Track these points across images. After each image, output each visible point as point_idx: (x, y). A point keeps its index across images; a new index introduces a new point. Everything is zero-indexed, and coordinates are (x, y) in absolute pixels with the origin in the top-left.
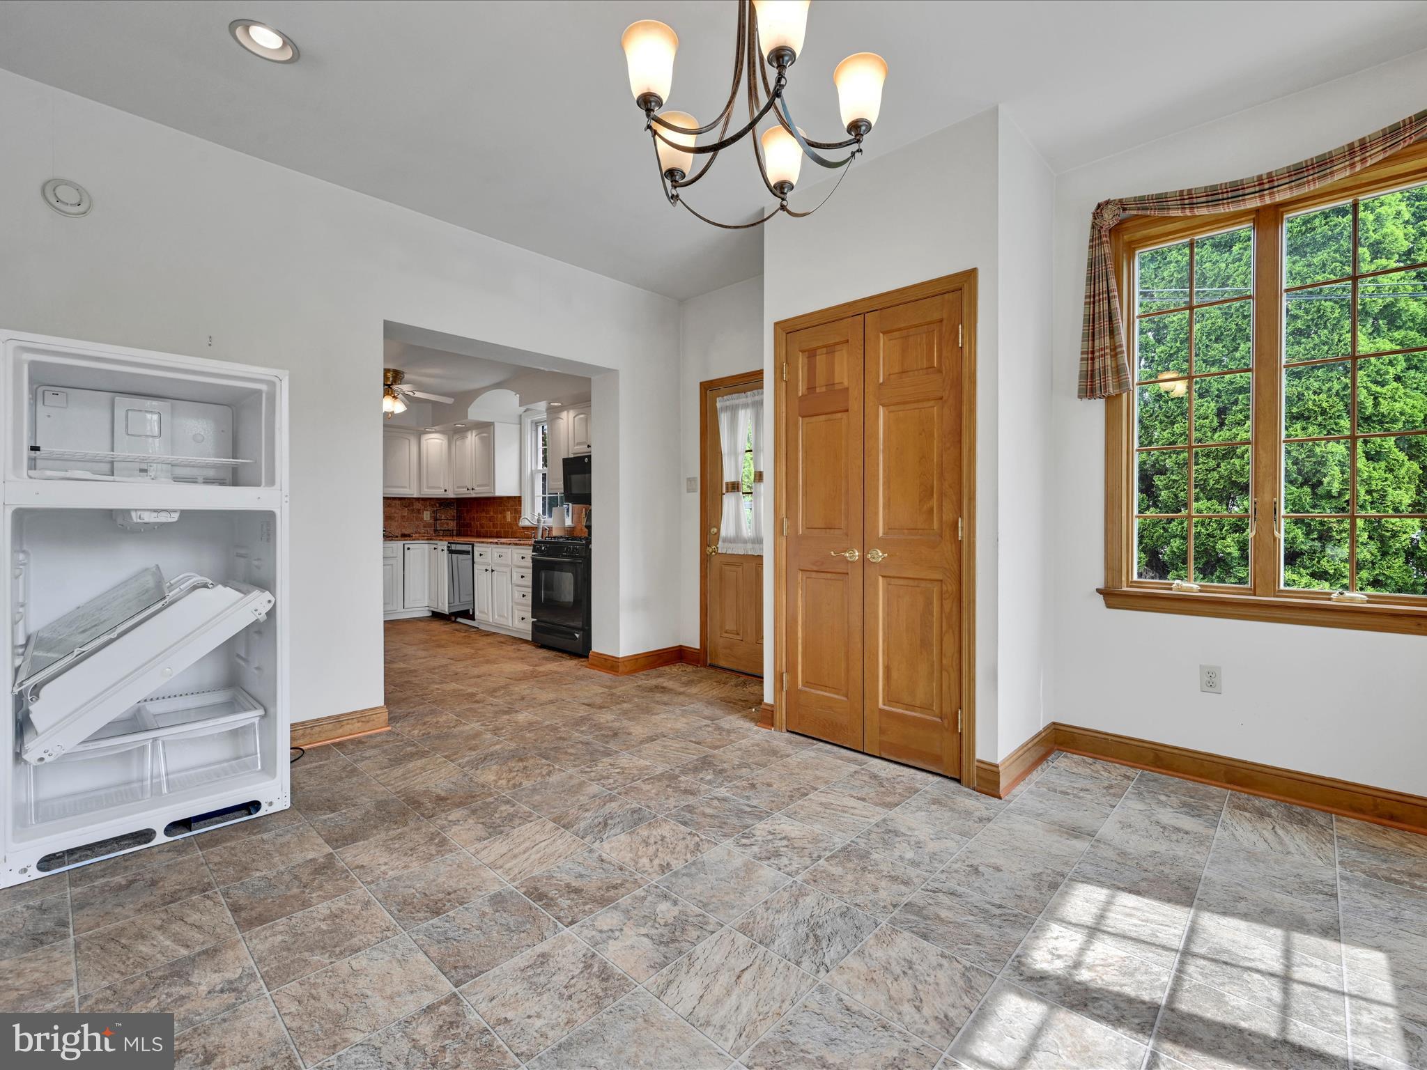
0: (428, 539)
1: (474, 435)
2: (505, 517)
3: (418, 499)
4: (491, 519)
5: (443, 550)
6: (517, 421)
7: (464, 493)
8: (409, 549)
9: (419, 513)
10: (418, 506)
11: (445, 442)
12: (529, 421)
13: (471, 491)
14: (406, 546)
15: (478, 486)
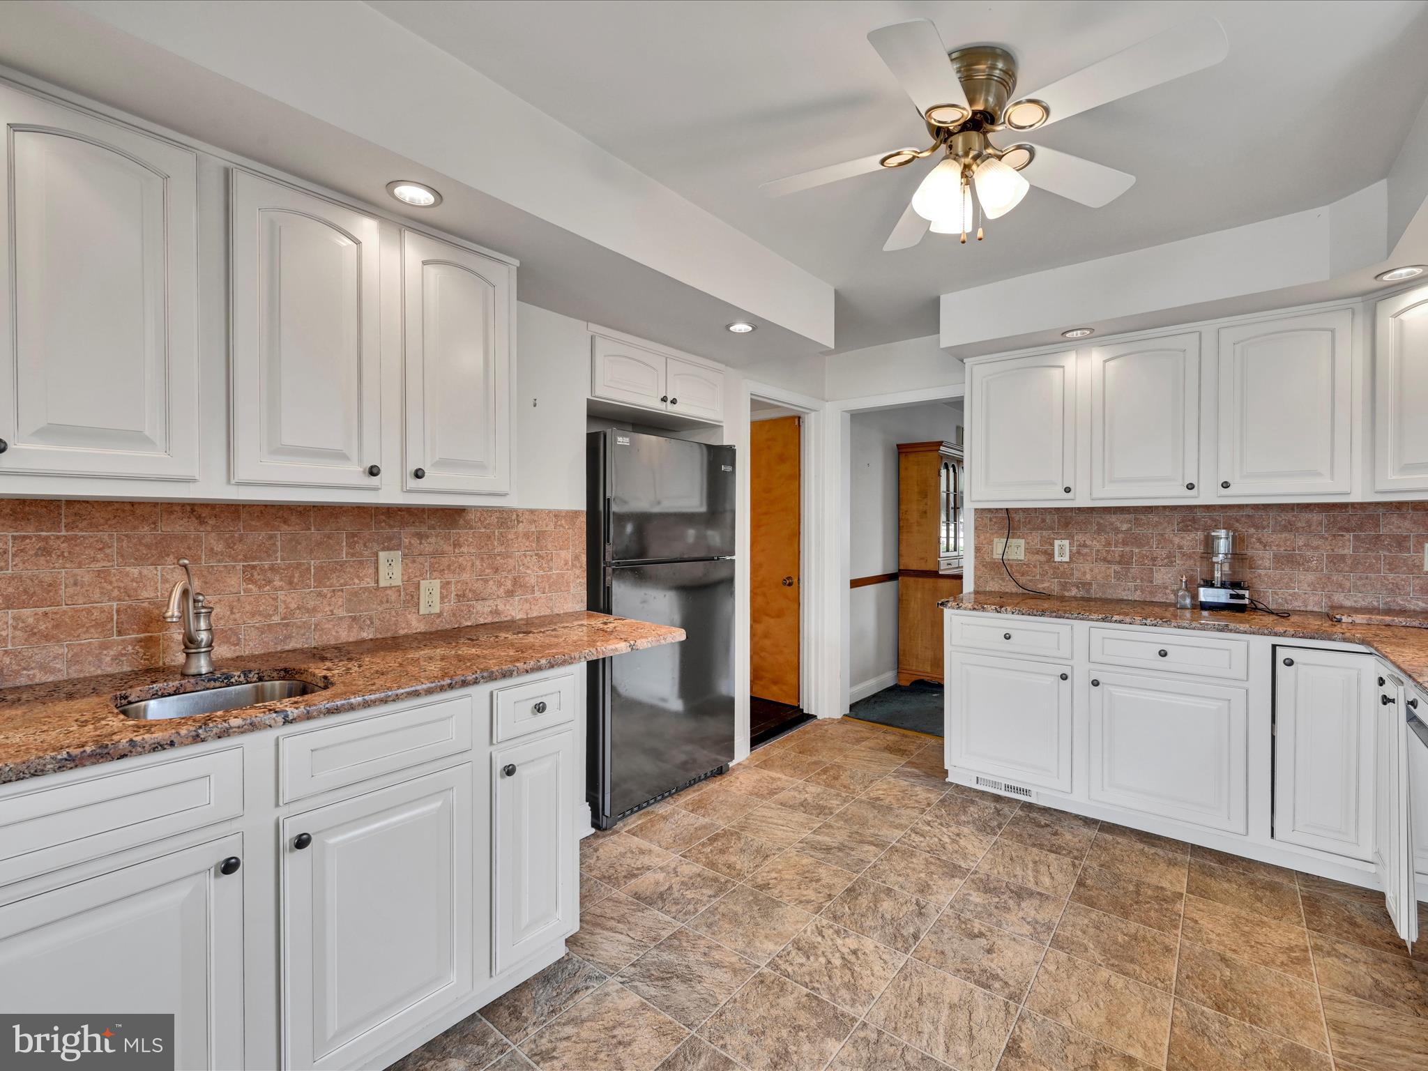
0: (1363, 642)
14: (1282, 654)
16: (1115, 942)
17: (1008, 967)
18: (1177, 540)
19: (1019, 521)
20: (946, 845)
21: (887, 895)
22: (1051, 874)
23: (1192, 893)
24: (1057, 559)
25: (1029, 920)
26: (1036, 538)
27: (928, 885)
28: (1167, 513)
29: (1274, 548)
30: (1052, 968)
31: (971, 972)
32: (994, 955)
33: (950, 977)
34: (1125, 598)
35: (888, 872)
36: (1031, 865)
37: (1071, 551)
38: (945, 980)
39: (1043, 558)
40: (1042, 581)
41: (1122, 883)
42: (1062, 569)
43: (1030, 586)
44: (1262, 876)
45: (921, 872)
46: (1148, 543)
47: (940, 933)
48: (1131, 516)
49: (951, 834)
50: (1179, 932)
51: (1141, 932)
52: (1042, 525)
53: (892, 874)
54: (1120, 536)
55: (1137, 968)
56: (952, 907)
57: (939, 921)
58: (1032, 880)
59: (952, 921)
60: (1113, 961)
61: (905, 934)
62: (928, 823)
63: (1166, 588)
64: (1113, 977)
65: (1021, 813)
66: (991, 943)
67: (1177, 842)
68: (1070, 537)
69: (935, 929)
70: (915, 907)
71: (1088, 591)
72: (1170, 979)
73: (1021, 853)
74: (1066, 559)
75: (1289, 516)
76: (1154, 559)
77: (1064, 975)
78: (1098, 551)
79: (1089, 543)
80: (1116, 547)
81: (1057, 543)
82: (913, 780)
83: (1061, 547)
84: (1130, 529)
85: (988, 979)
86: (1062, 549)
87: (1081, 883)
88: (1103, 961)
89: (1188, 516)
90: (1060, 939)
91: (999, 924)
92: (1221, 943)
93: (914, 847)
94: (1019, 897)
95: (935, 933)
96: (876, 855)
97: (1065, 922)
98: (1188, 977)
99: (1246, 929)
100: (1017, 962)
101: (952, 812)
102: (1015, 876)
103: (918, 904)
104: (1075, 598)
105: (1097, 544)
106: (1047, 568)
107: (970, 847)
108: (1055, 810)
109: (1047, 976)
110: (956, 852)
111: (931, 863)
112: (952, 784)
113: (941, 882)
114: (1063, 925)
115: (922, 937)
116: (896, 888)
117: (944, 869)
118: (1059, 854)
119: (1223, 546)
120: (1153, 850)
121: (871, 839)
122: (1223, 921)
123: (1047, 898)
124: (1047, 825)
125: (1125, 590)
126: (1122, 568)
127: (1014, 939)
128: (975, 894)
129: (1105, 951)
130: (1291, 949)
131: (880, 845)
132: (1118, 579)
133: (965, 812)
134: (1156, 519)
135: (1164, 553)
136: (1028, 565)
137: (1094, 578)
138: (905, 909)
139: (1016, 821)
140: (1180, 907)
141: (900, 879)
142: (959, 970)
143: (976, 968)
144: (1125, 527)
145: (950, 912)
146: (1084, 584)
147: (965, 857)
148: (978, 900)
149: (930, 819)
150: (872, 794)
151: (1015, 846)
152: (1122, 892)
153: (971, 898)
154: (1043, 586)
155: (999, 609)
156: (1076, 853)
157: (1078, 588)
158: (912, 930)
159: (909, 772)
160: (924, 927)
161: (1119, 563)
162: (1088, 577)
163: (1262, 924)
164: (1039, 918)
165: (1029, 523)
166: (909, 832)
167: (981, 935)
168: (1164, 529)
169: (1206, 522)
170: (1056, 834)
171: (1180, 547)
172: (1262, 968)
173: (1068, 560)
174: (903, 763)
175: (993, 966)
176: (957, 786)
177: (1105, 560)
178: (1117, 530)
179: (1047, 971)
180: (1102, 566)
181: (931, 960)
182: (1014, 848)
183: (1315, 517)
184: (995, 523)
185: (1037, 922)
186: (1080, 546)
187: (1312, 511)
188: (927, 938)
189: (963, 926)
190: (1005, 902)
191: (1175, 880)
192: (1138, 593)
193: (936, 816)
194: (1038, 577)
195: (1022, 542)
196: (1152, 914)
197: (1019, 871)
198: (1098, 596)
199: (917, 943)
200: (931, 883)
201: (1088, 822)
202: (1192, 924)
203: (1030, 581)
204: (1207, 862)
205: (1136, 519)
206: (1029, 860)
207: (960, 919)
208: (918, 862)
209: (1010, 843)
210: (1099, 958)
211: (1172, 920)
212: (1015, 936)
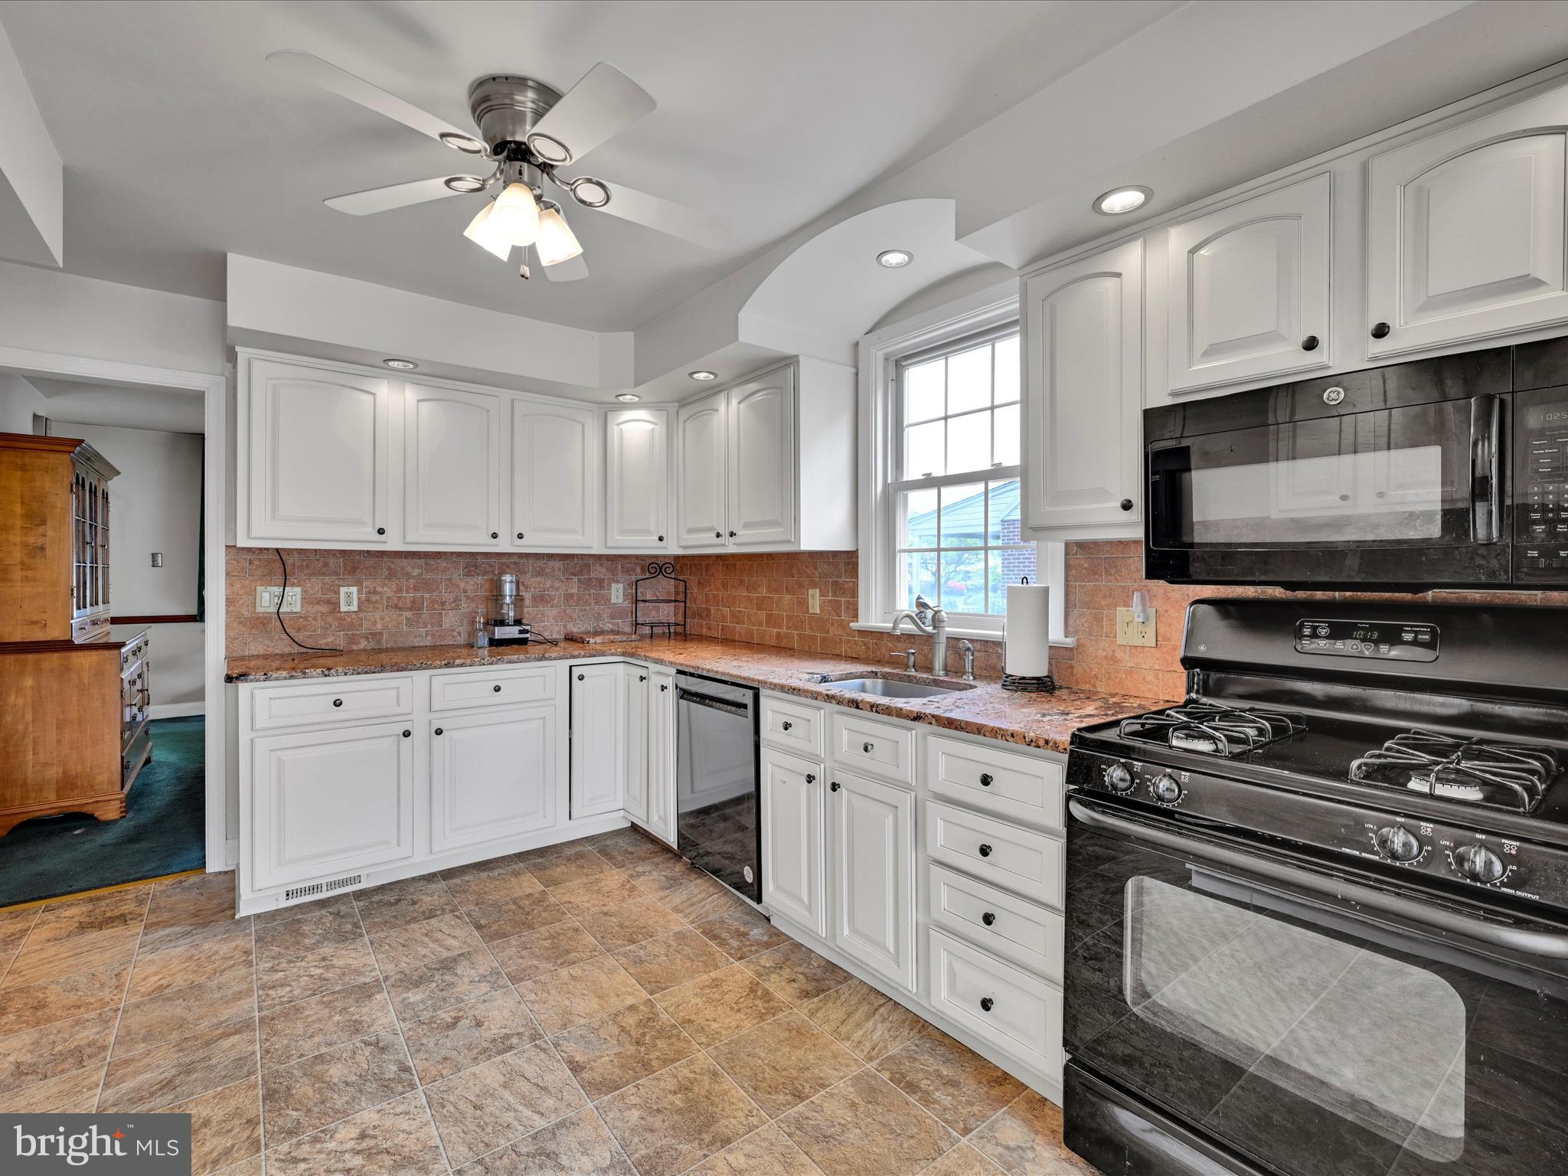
0: (624, 654)
1: (734, 402)
2: (803, 603)
3: (599, 558)
4: (761, 604)
5: (663, 688)
6: (846, 355)
7: (704, 544)
8: (581, 678)
9: (602, 587)
10: (599, 571)
11: (660, 430)
12: (880, 354)
13: (725, 539)
14: (576, 672)
15: (747, 526)
16: (547, 949)
17: (505, 1022)
18: (462, 585)
19: (293, 565)
20: (324, 976)
21: (323, 1062)
22: (449, 935)
23: (548, 886)
24: (343, 608)
25: (477, 979)
26: (316, 585)
27: (355, 1021)
28: (454, 559)
29: (532, 590)
30: (532, 997)
31: (486, 1050)
32: (486, 1024)
33: (476, 1069)
34: (417, 644)
35: (293, 1044)
36: (426, 940)
37: (359, 599)
38: (474, 1075)
39: (325, 609)
40: (325, 636)
41: (503, 908)
42: (349, 620)
43: (309, 643)
44: (568, 852)
45: (330, 1017)
46: (438, 588)
47: (423, 1047)
48: (422, 562)
49: (315, 964)
50: (569, 915)
51: (552, 931)
52: (324, 569)
53: (300, 1043)
54: (412, 581)
55: (575, 954)
56: (404, 1020)
57: (407, 1039)
58: (441, 949)
59: (420, 1030)
60: (559, 962)
61: (392, 1076)
62: (273, 970)
63: (454, 631)
64: (571, 971)
65: (362, 903)
66: (472, 1018)
67: (504, 858)
68: (358, 583)
69: (413, 1050)
70: (367, 1051)
71: (379, 642)
72: (596, 945)
73: (406, 935)
74: (355, 608)
75: (540, 563)
76: (443, 604)
77: (545, 995)
78: (389, 598)
79: (379, 589)
80: (407, 592)
81: (343, 590)
82: (187, 941)
83: (349, 595)
84: (421, 574)
85: (503, 1043)
86: (349, 597)
87: (479, 927)
88: (554, 966)
89: (471, 561)
90: (513, 974)
91: (459, 1000)
92: (594, 905)
93: (290, 1002)
94: (449, 969)
95: (418, 1051)
96: (252, 1042)
97: (502, 961)
98: (603, 938)
99: (596, 888)
100: (506, 1013)
101: (288, 944)
102: (424, 956)
103: (367, 1044)
104: (365, 650)
105: (388, 590)
106: (330, 620)
107: (350, 961)
108: (390, 884)
109: (537, 1006)
110: (344, 975)
111: (331, 1002)
112: (248, 917)
113: (365, 1010)
114: (503, 964)
115: (411, 1064)
116: (323, 1050)
117: (353, 996)
118: (436, 916)
119: (508, 589)
120: (496, 873)
121: (219, 1032)
122: (580, 891)
123: (469, 953)
124: (398, 901)
125: (416, 636)
126: (413, 614)
127: (485, 1001)
128: (410, 994)
129: (548, 959)
130: (623, 885)
131: (245, 1026)
132: (410, 626)
133: (304, 935)
134: (445, 564)
135: (451, 597)
136: (305, 618)
137: (385, 627)
138: (359, 1058)
139: (366, 913)
140: (552, 900)
141: (317, 1039)
142: (475, 1058)
143: (485, 1045)
144: (416, 572)
145: (406, 1026)
146: (374, 635)
147: (358, 972)
148: (419, 997)
149: (269, 965)
150: (143, 990)
151: (393, 933)
152: (511, 913)
153: (412, 1000)
154: (325, 641)
155: (327, 672)
156: (448, 908)
157: (367, 639)
158: (394, 1068)
159: (169, 935)
160: (401, 1055)
161: (411, 609)
162: (379, 626)
163: (598, 881)
164: (481, 971)
165: (307, 567)
166: (261, 992)
167: (456, 1020)
168: (452, 573)
169: (485, 568)
170: (414, 903)
171: (465, 591)
172: (624, 905)
173: (356, 609)
174: (141, 930)
175: (495, 1031)
176: (258, 916)
177: (396, 607)
178: (408, 576)
179: (533, 1002)
180: (394, 614)
181: (444, 1073)
182: (395, 936)
183: (557, 564)
184: (258, 567)
185: (485, 976)
186: (369, 593)
187: (555, 560)
188: (416, 1061)
189: (434, 1025)
190: (443, 981)
191: (529, 884)
192: (429, 638)
193: (273, 958)
194: (319, 631)
195: (298, 590)
196: (544, 915)
197: (424, 951)
198: (389, 646)
199: (414, 1072)
200: (357, 1017)
201: (430, 878)
202: (570, 905)
203: (309, 637)
204: (534, 861)
205: (426, 564)
206: (417, 935)
207: (424, 1023)
208: (313, 1009)
209: (385, 934)
210: (550, 966)
211: (558, 910)
212: (482, 998)
